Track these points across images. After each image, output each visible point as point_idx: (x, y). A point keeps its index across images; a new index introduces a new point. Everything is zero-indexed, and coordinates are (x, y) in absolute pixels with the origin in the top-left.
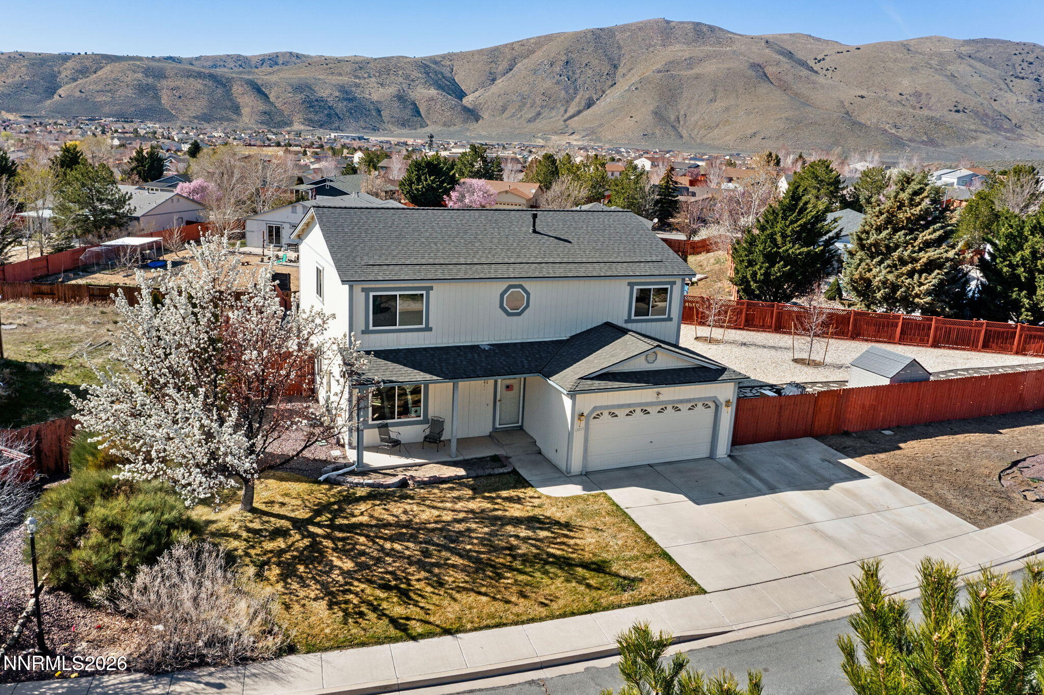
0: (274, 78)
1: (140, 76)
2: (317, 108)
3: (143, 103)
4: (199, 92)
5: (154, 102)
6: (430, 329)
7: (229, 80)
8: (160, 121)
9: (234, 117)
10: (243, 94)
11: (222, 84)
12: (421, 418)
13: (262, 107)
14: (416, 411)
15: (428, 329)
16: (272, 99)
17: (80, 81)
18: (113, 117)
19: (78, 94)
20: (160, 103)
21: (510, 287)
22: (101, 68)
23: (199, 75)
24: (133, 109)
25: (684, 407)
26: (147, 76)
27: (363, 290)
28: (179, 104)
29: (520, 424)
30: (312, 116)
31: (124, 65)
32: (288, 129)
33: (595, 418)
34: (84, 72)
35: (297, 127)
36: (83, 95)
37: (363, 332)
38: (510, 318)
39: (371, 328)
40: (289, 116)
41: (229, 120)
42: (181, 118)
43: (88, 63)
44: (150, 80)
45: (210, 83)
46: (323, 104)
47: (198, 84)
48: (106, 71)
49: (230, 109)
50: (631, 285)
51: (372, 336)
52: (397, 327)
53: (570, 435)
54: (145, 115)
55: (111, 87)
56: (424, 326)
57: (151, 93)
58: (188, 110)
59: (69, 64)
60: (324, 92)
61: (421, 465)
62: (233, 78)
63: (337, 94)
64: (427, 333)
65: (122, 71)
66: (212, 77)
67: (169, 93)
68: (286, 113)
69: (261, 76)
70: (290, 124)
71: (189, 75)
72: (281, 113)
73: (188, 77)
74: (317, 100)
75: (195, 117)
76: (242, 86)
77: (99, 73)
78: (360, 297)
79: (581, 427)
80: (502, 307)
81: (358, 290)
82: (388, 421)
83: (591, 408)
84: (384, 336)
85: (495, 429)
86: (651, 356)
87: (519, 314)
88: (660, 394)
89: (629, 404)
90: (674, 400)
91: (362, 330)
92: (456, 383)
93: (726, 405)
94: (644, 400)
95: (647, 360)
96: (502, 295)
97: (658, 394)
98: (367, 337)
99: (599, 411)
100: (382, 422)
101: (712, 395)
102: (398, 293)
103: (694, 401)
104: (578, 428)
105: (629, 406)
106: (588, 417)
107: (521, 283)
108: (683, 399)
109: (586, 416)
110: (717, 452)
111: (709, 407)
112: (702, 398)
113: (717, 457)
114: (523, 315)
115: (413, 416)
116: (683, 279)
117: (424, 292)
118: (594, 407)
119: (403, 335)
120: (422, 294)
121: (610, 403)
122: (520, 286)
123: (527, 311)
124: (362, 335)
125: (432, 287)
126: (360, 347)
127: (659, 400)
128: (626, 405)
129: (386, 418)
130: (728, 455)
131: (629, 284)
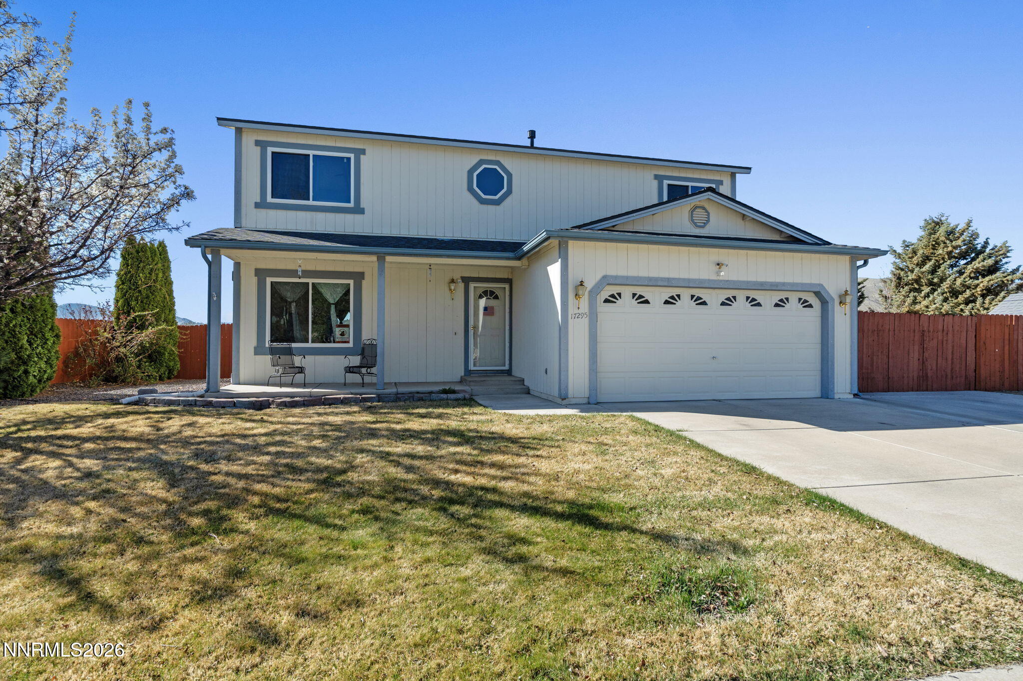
6: (362, 211)
12: (351, 345)
14: (342, 334)
15: (358, 210)
21: (481, 162)
25: (767, 300)
27: (257, 143)
29: (507, 367)
33: (607, 301)
37: (257, 205)
38: (485, 207)
39: (269, 199)
50: (659, 178)
51: (272, 213)
52: (311, 202)
53: (563, 329)
56: (352, 205)
64: (358, 217)
78: (252, 154)
79: (580, 311)
80: (470, 189)
81: (249, 140)
82: (294, 345)
83: (599, 277)
84: (291, 214)
85: (468, 372)
86: (699, 215)
87: (498, 203)
88: (722, 264)
89: (668, 279)
90: (748, 282)
91: (256, 203)
92: (381, 259)
93: (841, 303)
94: (694, 275)
95: (692, 220)
96: (470, 172)
97: (718, 264)
98: (263, 212)
99: (614, 290)
100: (285, 345)
101: (814, 282)
102: (311, 153)
103: (783, 288)
104: (576, 311)
105: (668, 283)
106: (594, 293)
107: (498, 158)
108: (765, 282)
109: (590, 292)
110: (834, 387)
111: (810, 306)
112: (797, 284)
113: (837, 396)
114: (502, 204)
115: (337, 340)
116: (733, 175)
117: (352, 156)
118: (605, 277)
119: (320, 216)
120: (349, 159)
121: (632, 273)
122: (498, 163)
123: (508, 200)
124: (255, 210)
125: (364, 150)
126: (253, 226)
127: (721, 278)
128: (662, 279)
129: (293, 340)
130: (855, 395)
131: (656, 177)
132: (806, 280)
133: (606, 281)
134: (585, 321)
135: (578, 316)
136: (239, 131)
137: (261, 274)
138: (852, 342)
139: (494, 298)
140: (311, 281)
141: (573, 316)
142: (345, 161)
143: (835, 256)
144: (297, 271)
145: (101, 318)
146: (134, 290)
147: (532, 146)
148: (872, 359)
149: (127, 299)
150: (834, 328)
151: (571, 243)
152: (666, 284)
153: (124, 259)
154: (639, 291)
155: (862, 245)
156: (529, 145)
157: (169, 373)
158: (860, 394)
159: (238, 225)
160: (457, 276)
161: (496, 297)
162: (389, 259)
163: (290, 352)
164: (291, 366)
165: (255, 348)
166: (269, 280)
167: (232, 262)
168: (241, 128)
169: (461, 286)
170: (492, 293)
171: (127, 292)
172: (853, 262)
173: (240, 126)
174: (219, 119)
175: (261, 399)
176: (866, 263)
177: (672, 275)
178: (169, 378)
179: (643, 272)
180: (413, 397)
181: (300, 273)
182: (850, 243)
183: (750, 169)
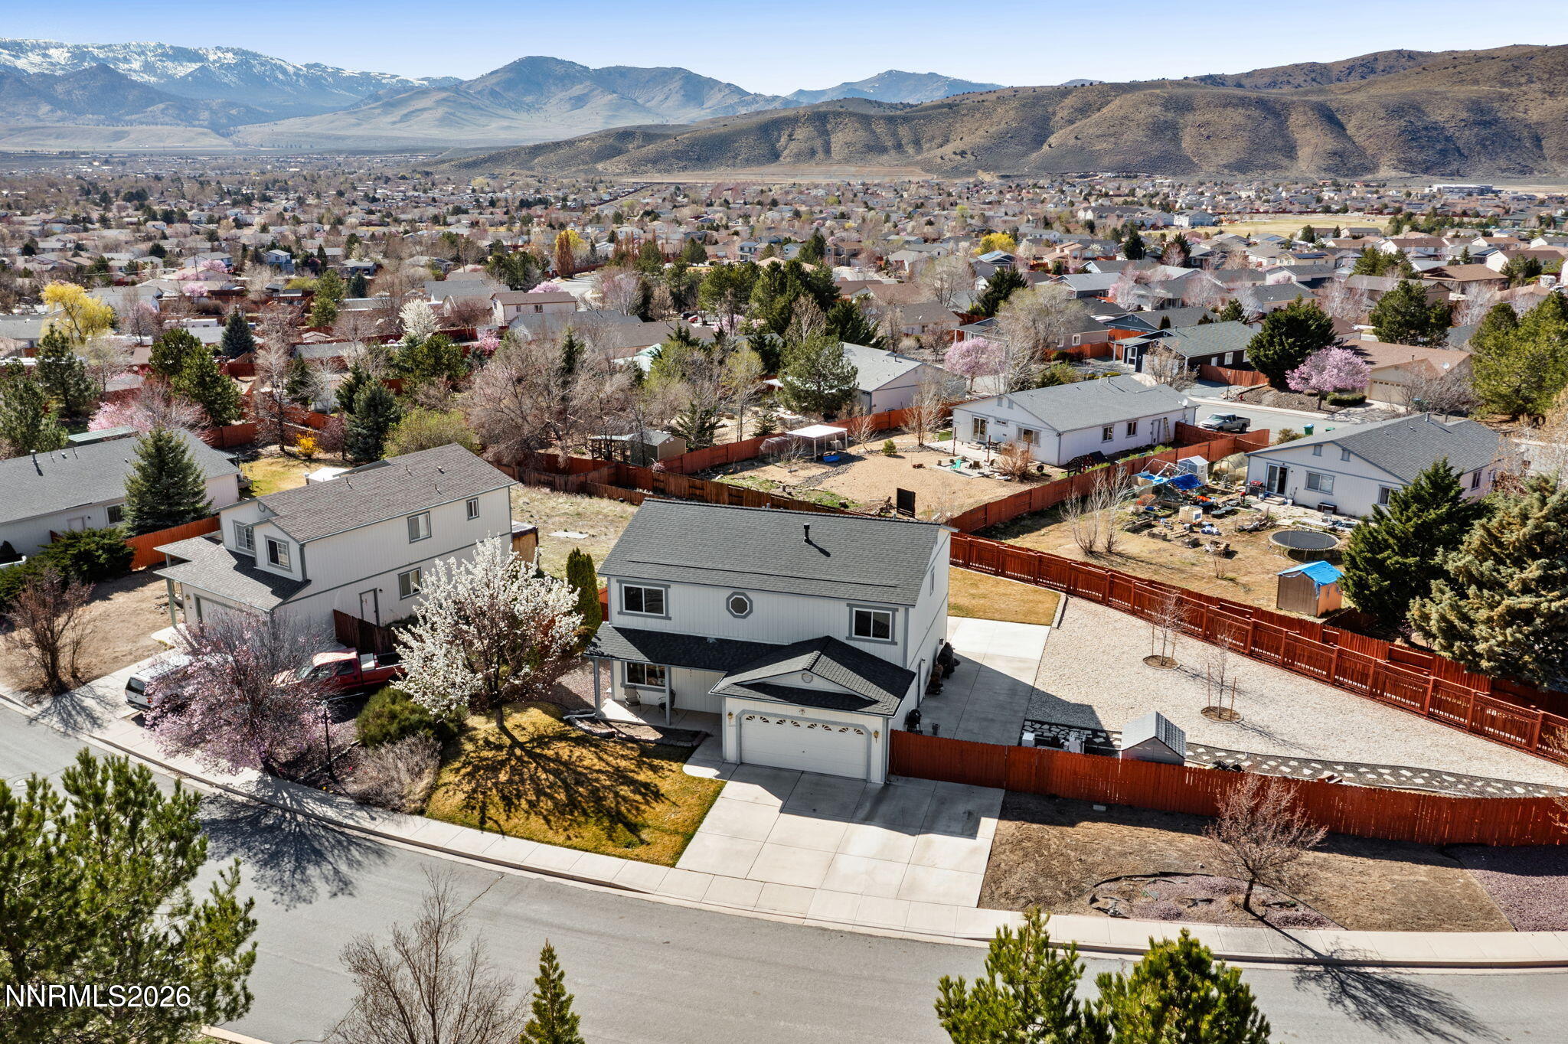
0: (1359, 98)
1: (1157, 109)
2: (1424, 141)
3: (1155, 148)
4: (1237, 127)
5: (1171, 147)
6: (670, 619)
7: (1287, 107)
8: (1174, 174)
9: (1285, 162)
10: (1305, 126)
11: (1274, 113)
13: (1330, 143)
16: (1351, 130)
17: (1078, 124)
18: (1112, 171)
19: (1072, 141)
20: (1179, 148)
22: (1109, 102)
23: (1243, 102)
24: (1140, 158)
25: (836, 729)
26: (1167, 109)
28: (1207, 147)
30: (1413, 154)
31: (1139, 95)
32: (1369, 177)
34: (1084, 110)
35: (1385, 172)
36: (1079, 143)
38: (737, 619)
40: (1373, 156)
41: (1276, 167)
42: (1205, 168)
43: (1091, 98)
44: (1170, 115)
45: (1256, 113)
46: (1435, 133)
47: (1237, 116)
48: (1114, 108)
49: (1280, 150)
51: (623, 617)
52: (643, 613)
54: (1155, 165)
55: (1115, 129)
56: (664, 615)
57: (1169, 134)
58: (1216, 155)
59: (1068, 101)
60: (1440, 115)
61: (640, 725)
62: (1293, 102)
63: (1464, 115)
64: (667, 622)
65: (1134, 106)
66: (1261, 103)
67: (1194, 131)
68: (1369, 152)
69: (1337, 96)
70: (1372, 168)
71: (1227, 103)
72: (1361, 152)
73: (1225, 106)
74: (1426, 128)
75: (1225, 166)
76: (1305, 113)
77: (1104, 110)
80: (728, 609)
82: (637, 684)
84: (635, 618)
87: (744, 617)
91: (618, 612)
93: (875, 736)
94: (790, 714)
95: (803, 679)
96: (728, 599)
97: (802, 711)
99: (751, 715)
100: (634, 684)
101: (860, 723)
102: (643, 587)
103: (842, 724)
105: (777, 715)
106: (739, 716)
107: (744, 591)
109: (736, 716)
110: (871, 776)
111: (862, 733)
113: (873, 781)
114: (747, 619)
117: (663, 589)
119: (649, 620)
122: (744, 594)
123: (751, 616)
124: (618, 615)
125: (670, 586)
126: (617, 624)
129: (638, 681)
130: (886, 783)
131: (848, 605)
134: (734, 728)
154: (764, 716)
163: (635, 688)
168: (610, 576)
172: (884, 718)
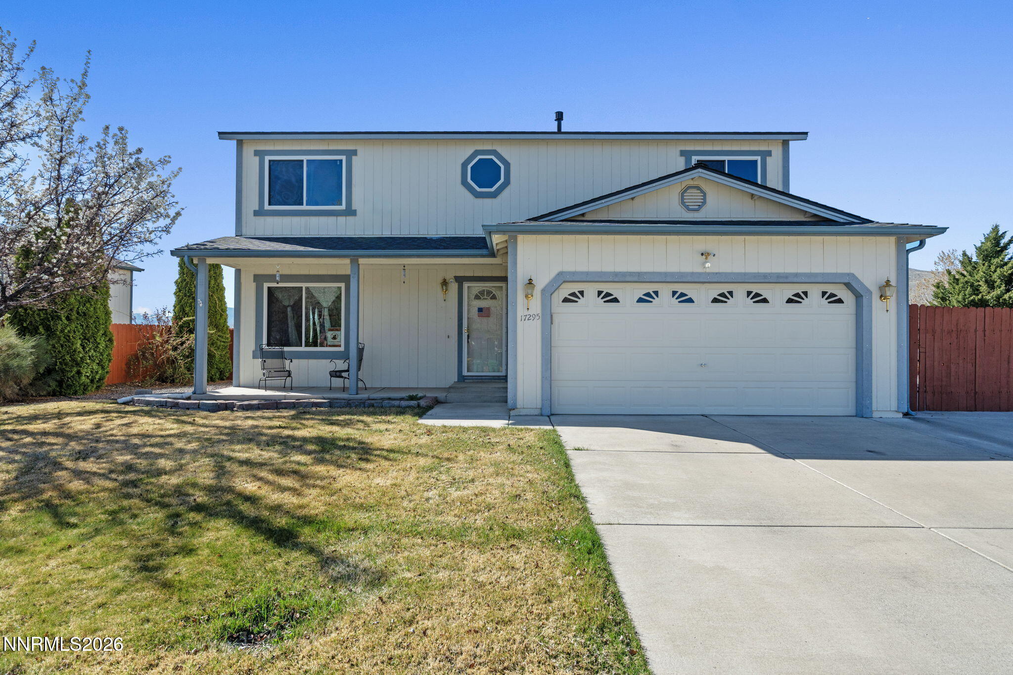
6: (353, 213)
12: (340, 349)
14: (334, 338)
15: (350, 212)
21: (477, 153)
25: (776, 295)
27: (257, 153)
29: (503, 374)
33: (566, 300)
37: (256, 213)
38: (480, 201)
39: (267, 207)
50: (689, 154)
51: (270, 220)
52: (305, 207)
53: (511, 333)
56: (343, 207)
64: (350, 219)
78: (252, 163)
79: (531, 312)
80: (464, 183)
81: (248, 151)
82: (286, 349)
83: (553, 274)
84: (287, 220)
85: (462, 378)
86: (693, 197)
87: (494, 195)
88: (708, 254)
89: (639, 273)
90: (745, 274)
91: (254, 211)
92: (354, 261)
93: (881, 296)
94: (673, 268)
95: (683, 202)
96: (464, 165)
97: (702, 254)
98: (261, 220)
99: (575, 288)
100: (277, 349)
101: (840, 270)
102: (305, 158)
103: (795, 280)
104: (526, 313)
105: (639, 278)
106: (548, 292)
107: (494, 148)
108: (769, 274)
109: (543, 291)
110: (871, 403)
111: (840, 301)
112: (816, 275)
113: (876, 415)
114: (499, 197)
115: (329, 344)
116: (785, 143)
117: (344, 158)
118: (561, 274)
119: (314, 220)
120: (341, 161)
121: (595, 267)
122: (494, 153)
123: (506, 193)
124: (254, 218)
125: (356, 151)
126: (252, 235)
127: (708, 270)
128: (631, 274)
129: (288, 344)
130: (906, 415)
131: (683, 153)
132: (830, 269)
133: (562, 278)
134: (537, 324)
135: (529, 318)
136: (240, 143)
137: (259, 279)
138: (899, 346)
139: (491, 298)
140: (304, 285)
141: (523, 318)
142: (338, 163)
143: (873, 239)
144: (275, 276)
145: (156, 324)
146: (189, 296)
147: (559, 131)
148: (949, 367)
149: (182, 305)
150: (871, 328)
151: (520, 238)
152: (636, 279)
153: (181, 268)
154: (606, 288)
155: (912, 222)
156: (556, 130)
157: (220, 375)
158: (913, 413)
159: (239, 234)
160: (450, 276)
161: (494, 297)
162: (362, 261)
163: (281, 356)
164: (282, 369)
165: (253, 351)
166: (266, 285)
167: (233, 270)
168: (242, 140)
169: (454, 287)
170: (489, 293)
171: (182, 298)
172: (900, 245)
173: (240, 138)
174: (220, 133)
175: (227, 402)
176: (922, 244)
177: (645, 269)
178: (222, 379)
179: (609, 267)
180: (364, 403)
181: (278, 278)
182: (898, 221)
183: (806, 133)
